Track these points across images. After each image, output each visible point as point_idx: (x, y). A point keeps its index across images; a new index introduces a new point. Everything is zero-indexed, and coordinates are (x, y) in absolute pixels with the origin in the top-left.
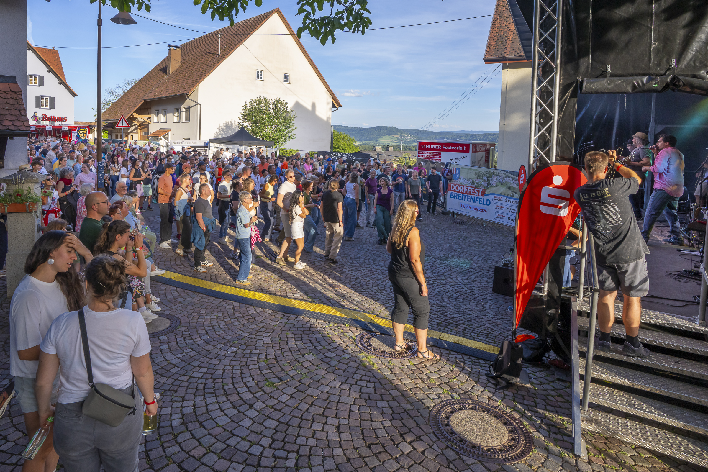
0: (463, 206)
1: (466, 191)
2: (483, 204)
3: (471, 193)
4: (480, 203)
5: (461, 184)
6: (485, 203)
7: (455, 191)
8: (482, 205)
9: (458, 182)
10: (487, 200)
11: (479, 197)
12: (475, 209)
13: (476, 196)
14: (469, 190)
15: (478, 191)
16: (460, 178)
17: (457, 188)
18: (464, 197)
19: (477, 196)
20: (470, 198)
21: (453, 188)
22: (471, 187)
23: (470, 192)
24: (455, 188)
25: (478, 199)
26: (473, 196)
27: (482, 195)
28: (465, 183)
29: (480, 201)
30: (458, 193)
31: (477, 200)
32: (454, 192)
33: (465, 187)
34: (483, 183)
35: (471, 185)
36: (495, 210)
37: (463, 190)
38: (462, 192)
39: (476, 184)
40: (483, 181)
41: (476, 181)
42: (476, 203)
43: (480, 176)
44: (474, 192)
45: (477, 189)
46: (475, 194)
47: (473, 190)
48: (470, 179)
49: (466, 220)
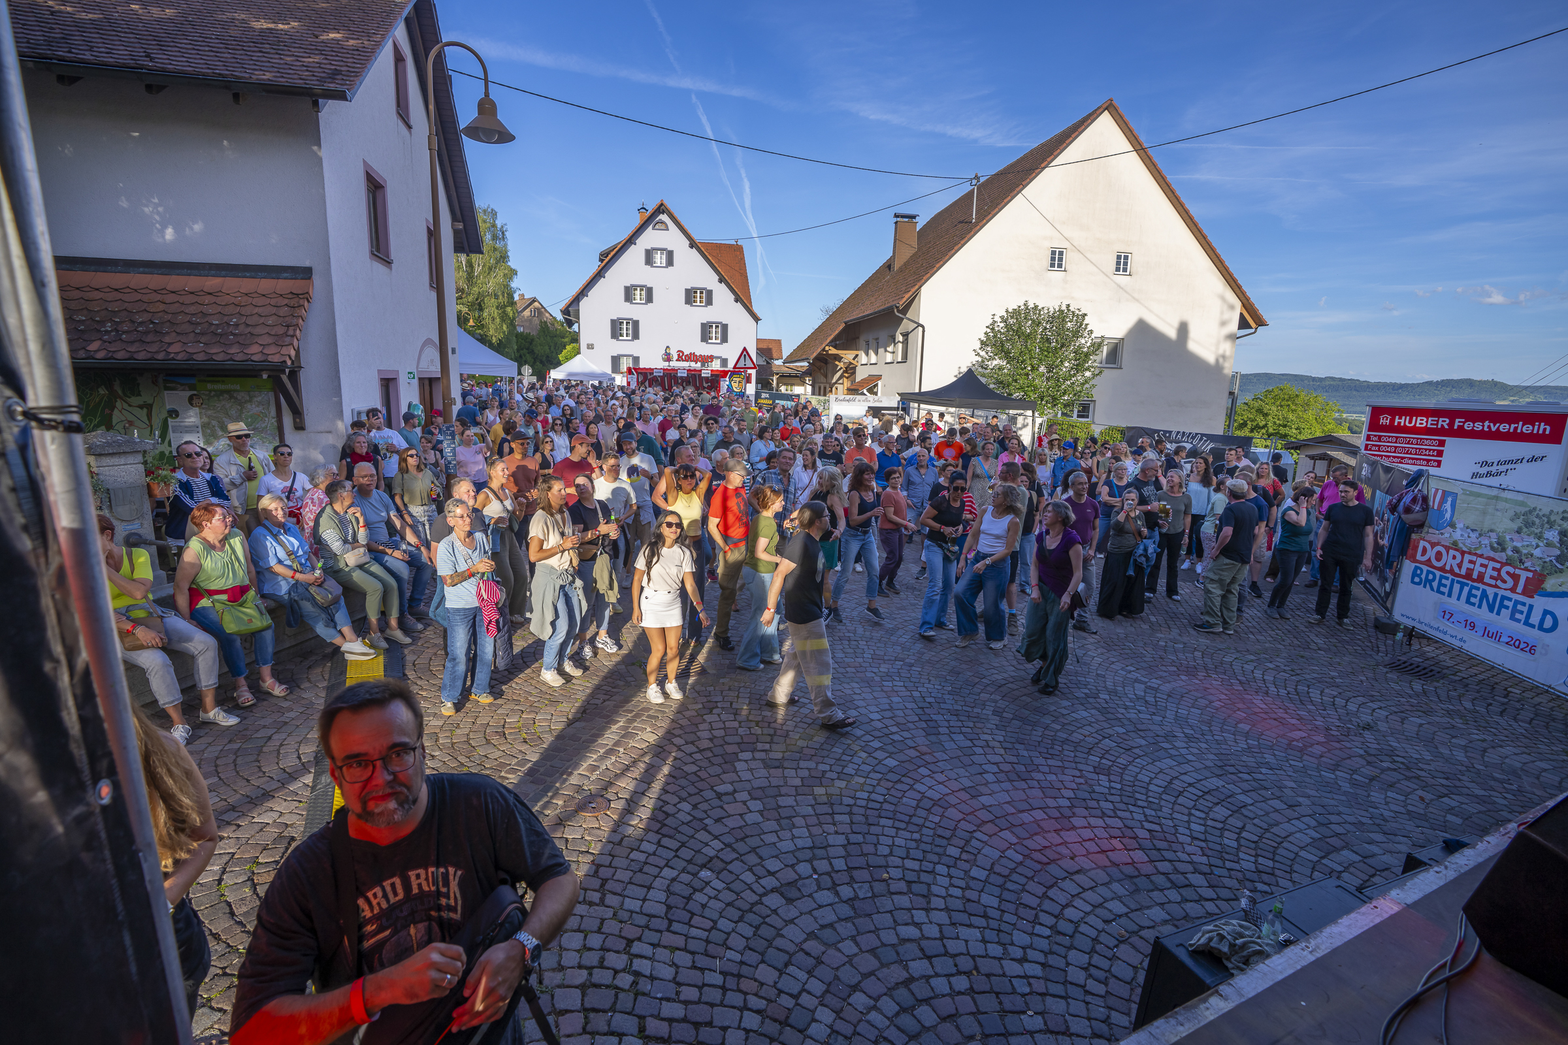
0: (1447, 615)
1: (1470, 571)
2: (1527, 623)
3: (1487, 579)
4: (1512, 618)
5: (1455, 543)
6: (1535, 619)
7: (1428, 563)
8: (1520, 627)
9: (1447, 535)
10: (1546, 612)
11: (1515, 597)
12: (1493, 635)
13: (1501, 593)
14: (1478, 569)
16: (1452, 525)
17: (1439, 556)
18: (1457, 587)
19: (1508, 594)
20: (1479, 593)
21: (1424, 551)
23: (1482, 575)
24: (1431, 554)
25: (1510, 604)
26: (1490, 592)
27: (1529, 592)
28: (1468, 543)
29: (1515, 611)
30: (1438, 573)
31: (1502, 606)
32: (1425, 568)
33: (1467, 557)
35: (1492, 554)
37: (1460, 566)
38: (1452, 571)
39: (1510, 553)
40: (1541, 544)
41: (1511, 539)
42: (1498, 613)
43: (1533, 523)
44: (1499, 577)
45: (1511, 570)
46: (1499, 583)
47: (1494, 569)
48: (1492, 531)
49: (1450, 663)
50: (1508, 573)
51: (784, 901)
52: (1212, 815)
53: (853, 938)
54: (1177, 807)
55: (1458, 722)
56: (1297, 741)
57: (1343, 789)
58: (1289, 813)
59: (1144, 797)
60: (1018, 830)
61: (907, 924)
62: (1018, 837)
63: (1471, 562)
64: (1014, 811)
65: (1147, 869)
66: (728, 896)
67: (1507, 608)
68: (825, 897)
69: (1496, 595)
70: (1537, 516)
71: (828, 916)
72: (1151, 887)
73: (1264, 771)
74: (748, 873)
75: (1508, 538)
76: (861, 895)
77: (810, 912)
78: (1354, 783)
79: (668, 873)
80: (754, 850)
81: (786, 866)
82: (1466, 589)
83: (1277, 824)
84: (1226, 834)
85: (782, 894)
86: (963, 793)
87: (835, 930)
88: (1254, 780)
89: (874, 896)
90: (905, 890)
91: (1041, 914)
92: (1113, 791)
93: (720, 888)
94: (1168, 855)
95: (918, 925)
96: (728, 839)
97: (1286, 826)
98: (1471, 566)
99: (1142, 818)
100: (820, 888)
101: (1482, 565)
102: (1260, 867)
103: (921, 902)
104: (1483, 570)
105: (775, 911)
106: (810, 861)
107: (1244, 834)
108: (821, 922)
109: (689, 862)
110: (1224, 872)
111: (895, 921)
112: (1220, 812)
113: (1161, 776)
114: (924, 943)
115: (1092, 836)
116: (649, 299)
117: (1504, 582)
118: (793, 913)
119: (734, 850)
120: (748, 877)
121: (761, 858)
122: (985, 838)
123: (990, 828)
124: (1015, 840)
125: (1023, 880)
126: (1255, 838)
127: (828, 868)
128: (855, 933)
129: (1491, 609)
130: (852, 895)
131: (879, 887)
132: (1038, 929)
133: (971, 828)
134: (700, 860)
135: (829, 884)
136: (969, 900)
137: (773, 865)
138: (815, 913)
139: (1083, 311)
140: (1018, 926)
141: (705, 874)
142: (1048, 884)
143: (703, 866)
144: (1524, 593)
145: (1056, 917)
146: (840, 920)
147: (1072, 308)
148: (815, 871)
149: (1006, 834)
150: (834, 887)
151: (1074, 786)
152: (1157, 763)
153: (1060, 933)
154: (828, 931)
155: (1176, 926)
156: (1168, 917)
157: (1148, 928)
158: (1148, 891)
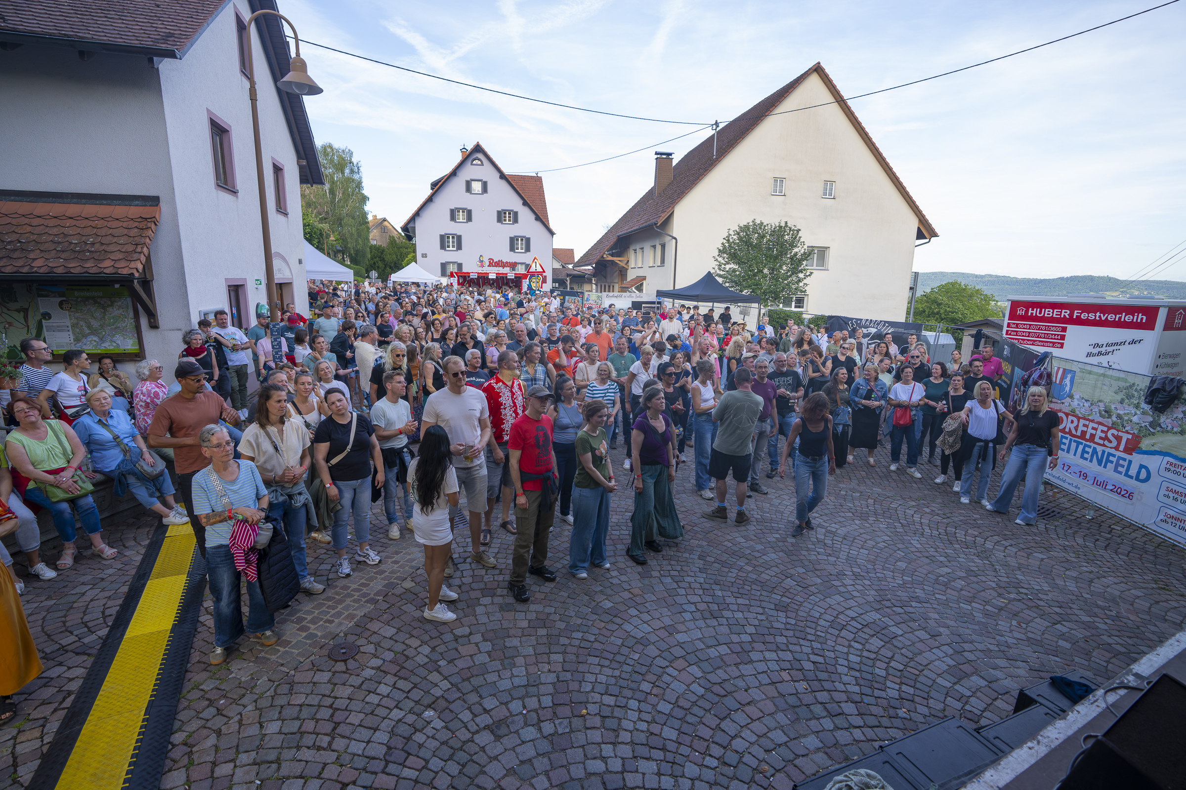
0: (1065, 467)
1: (1084, 433)
2: (1127, 475)
3: (1097, 440)
4: (1116, 470)
5: (1073, 411)
6: (1133, 472)
8: (1122, 478)
9: (1067, 404)
10: (1142, 467)
11: (1118, 454)
12: (1101, 484)
13: (1107, 450)
14: (1090, 431)
15: (1119, 439)
16: (1071, 397)
18: (1074, 445)
19: (1113, 451)
20: (1090, 450)
22: (1100, 423)
23: (1093, 436)
25: (1114, 459)
26: (1099, 449)
27: (1129, 450)
28: (1083, 410)
29: (1118, 465)
31: (1108, 461)
33: (1082, 422)
34: (1135, 419)
35: (1101, 420)
36: (1161, 498)
37: (1076, 428)
38: (1070, 433)
39: (1114, 418)
40: (1138, 412)
41: (1116, 408)
42: (1105, 467)
43: (1133, 396)
44: (1106, 438)
45: (1115, 433)
46: (1106, 443)
47: (1102, 431)
48: (1100, 401)
49: (1068, 505)
50: (1113, 435)
51: (492, 738)
52: (867, 647)
53: (547, 773)
54: (840, 640)
55: (1072, 557)
56: (942, 576)
57: (977, 619)
58: (932, 643)
59: (813, 631)
60: (704, 665)
61: (595, 758)
62: (703, 672)
63: (1084, 425)
64: (703, 646)
65: (808, 699)
66: (444, 735)
67: (1112, 462)
68: (530, 733)
69: (1104, 452)
70: (1136, 390)
71: (528, 752)
72: (810, 716)
73: (914, 604)
74: (467, 711)
75: (1113, 407)
76: (560, 731)
77: (513, 749)
78: (987, 614)
79: (396, 714)
80: (476, 690)
81: (501, 703)
82: (1081, 447)
83: (921, 653)
84: (878, 664)
85: (492, 732)
86: (662, 631)
87: (532, 765)
88: (906, 613)
89: (572, 731)
90: (598, 725)
91: (712, 745)
92: (788, 626)
93: (438, 727)
94: (828, 685)
95: (604, 759)
96: (455, 679)
97: (928, 655)
98: (1085, 429)
99: (809, 650)
100: (526, 724)
101: (1093, 428)
102: (903, 695)
103: (611, 736)
104: (1094, 432)
105: (483, 749)
106: (522, 698)
107: (893, 664)
108: (521, 758)
109: (417, 702)
110: (872, 700)
111: (585, 755)
112: (875, 643)
113: (830, 611)
114: (607, 777)
115: (766, 669)
116: (469, 218)
117: (1110, 442)
118: (499, 749)
119: (459, 689)
120: (466, 716)
121: (480, 696)
122: (675, 673)
123: (681, 663)
124: (700, 674)
125: (701, 713)
126: (901, 667)
127: (537, 706)
128: (548, 768)
129: (1100, 464)
130: (552, 731)
131: (577, 723)
132: (708, 761)
133: (664, 663)
134: (427, 700)
135: (535, 721)
136: (652, 734)
137: (489, 703)
138: (518, 749)
139: (798, 227)
140: (691, 758)
141: (429, 714)
142: (722, 716)
143: (429, 706)
144: (1125, 451)
145: (724, 748)
146: (539, 755)
147: (789, 225)
148: (524, 707)
149: (694, 670)
150: (538, 725)
151: (757, 623)
152: (828, 600)
153: (725, 764)
154: (527, 767)
155: (826, 753)
156: (821, 745)
157: (803, 756)
158: (807, 720)
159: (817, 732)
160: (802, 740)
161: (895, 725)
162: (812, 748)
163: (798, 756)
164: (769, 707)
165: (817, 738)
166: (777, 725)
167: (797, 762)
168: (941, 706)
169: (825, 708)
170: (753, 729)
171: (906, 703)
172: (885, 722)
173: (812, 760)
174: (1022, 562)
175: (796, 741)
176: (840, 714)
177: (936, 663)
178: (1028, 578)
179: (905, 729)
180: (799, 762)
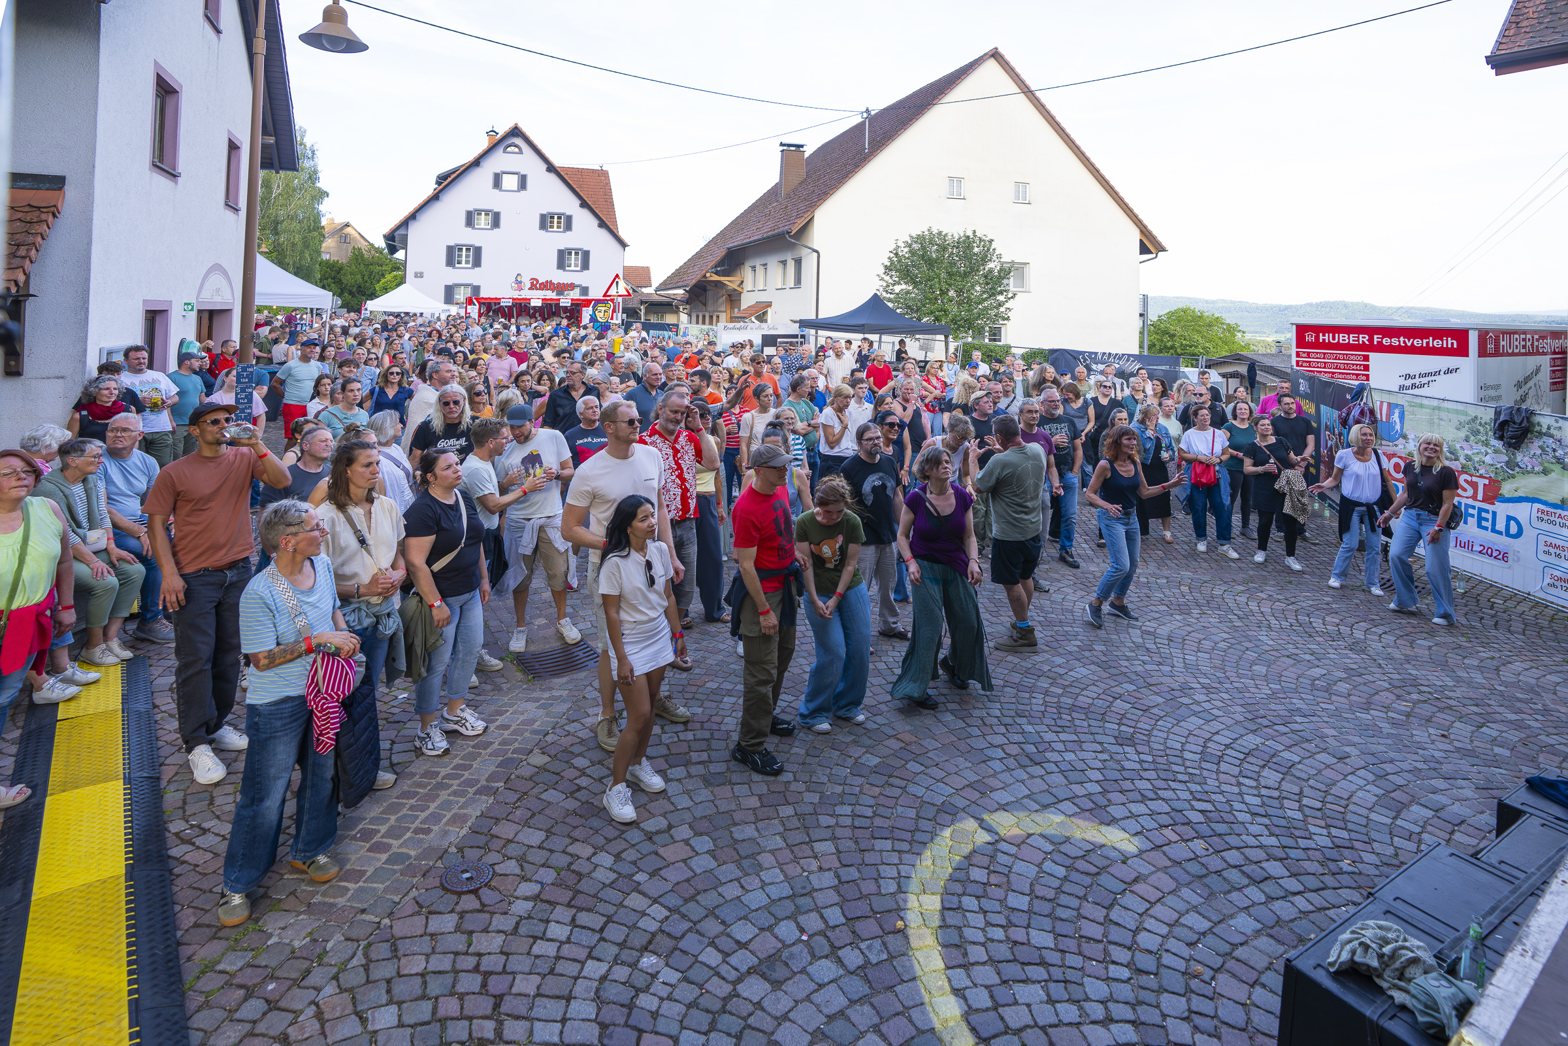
2: (1494, 530)
4: (1480, 526)
6: (1501, 525)
10: (1509, 518)
11: (1477, 504)
12: (1464, 545)
15: (1474, 485)
29: (1480, 518)
34: (1488, 459)
39: (1462, 460)
40: (1490, 451)
41: (1462, 448)
43: (1479, 432)
45: (1469, 478)
54: (1222, 776)
57: (1385, 731)
58: (1342, 767)
59: (1181, 769)
65: (1215, 863)
67: (1473, 516)
70: (1480, 424)
72: (1228, 887)
75: (1458, 446)
78: (1394, 723)
83: (1334, 783)
84: (1287, 803)
94: (1233, 841)
97: (1344, 784)
102: (1337, 842)
110: (1299, 854)
112: (1270, 776)
126: (1318, 805)
132: (1115, 971)
136: (1016, 943)
142: (1106, 904)
144: (1485, 500)
145: (1129, 949)
155: (1271, 936)
156: (1259, 926)
157: (1241, 944)
158: (1225, 893)
159: (1247, 908)
160: (1232, 922)
161: (1345, 884)
162: (1249, 932)
163: (1235, 946)
164: (1167, 884)
165: (1250, 916)
166: (1188, 906)
167: (1237, 953)
168: (1390, 851)
169: (1243, 873)
170: (1159, 916)
171: (1346, 852)
172: (1329, 880)
173: (1255, 948)
174: (1408, 652)
175: (1223, 925)
176: (1266, 879)
177: (1360, 794)
178: (1424, 672)
179: (1360, 887)
180: (1239, 952)
